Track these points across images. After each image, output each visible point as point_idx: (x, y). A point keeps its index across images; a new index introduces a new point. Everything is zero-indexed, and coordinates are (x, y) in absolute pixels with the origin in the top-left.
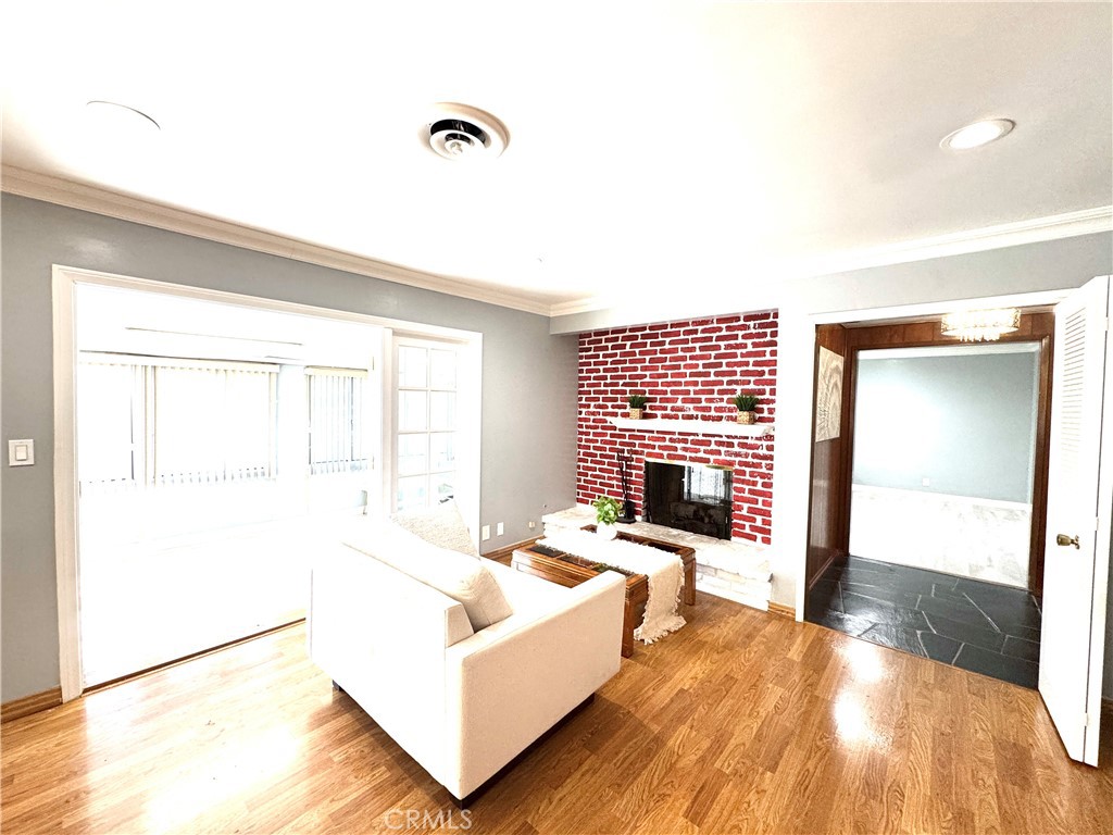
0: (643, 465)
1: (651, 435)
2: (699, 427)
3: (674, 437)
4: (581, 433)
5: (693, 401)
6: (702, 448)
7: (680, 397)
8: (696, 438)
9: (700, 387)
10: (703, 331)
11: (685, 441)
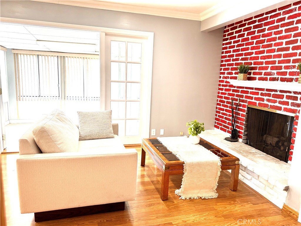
0: (246, 109)
1: (252, 90)
2: (278, 85)
3: (264, 92)
4: (220, 89)
5: (277, 68)
6: (278, 100)
7: (270, 66)
8: (276, 93)
9: (282, 58)
10: (289, 18)
11: (269, 95)
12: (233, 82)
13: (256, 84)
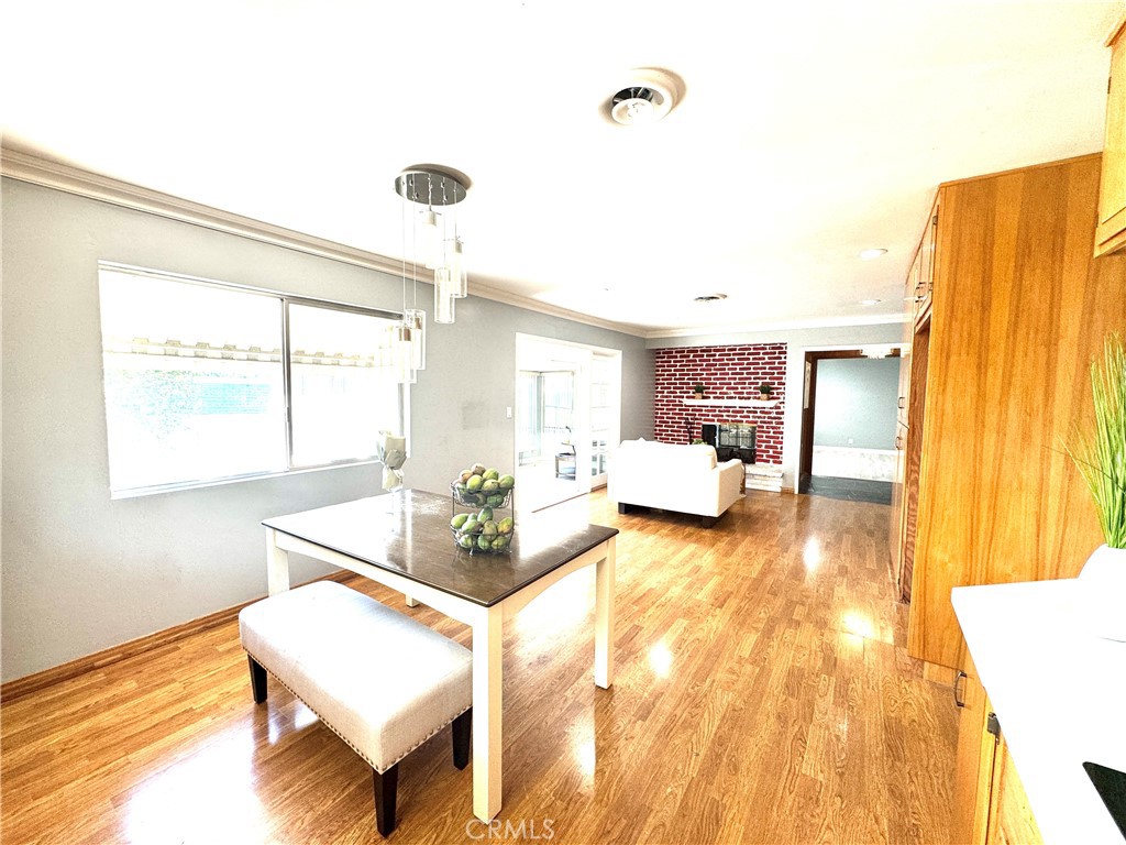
0: (701, 426)
1: (707, 408)
3: (722, 409)
4: (657, 409)
5: (733, 388)
7: (725, 386)
8: (735, 409)
9: (737, 381)
11: (729, 411)
12: (686, 402)
13: (711, 402)
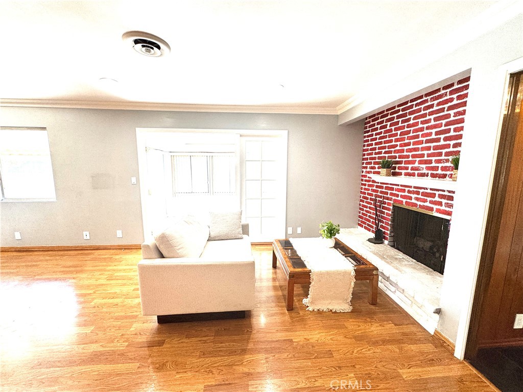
0: (391, 207)
1: (397, 187)
2: (428, 183)
3: (411, 189)
4: (362, 184)
5: (426, 162)
6: (429, 199)
7: (418, 159)
8: (426, 191)
9: (432, 151)
10: (438, 104)
11: (418, 193)
12: (375, 177)
13: (401, 180)
